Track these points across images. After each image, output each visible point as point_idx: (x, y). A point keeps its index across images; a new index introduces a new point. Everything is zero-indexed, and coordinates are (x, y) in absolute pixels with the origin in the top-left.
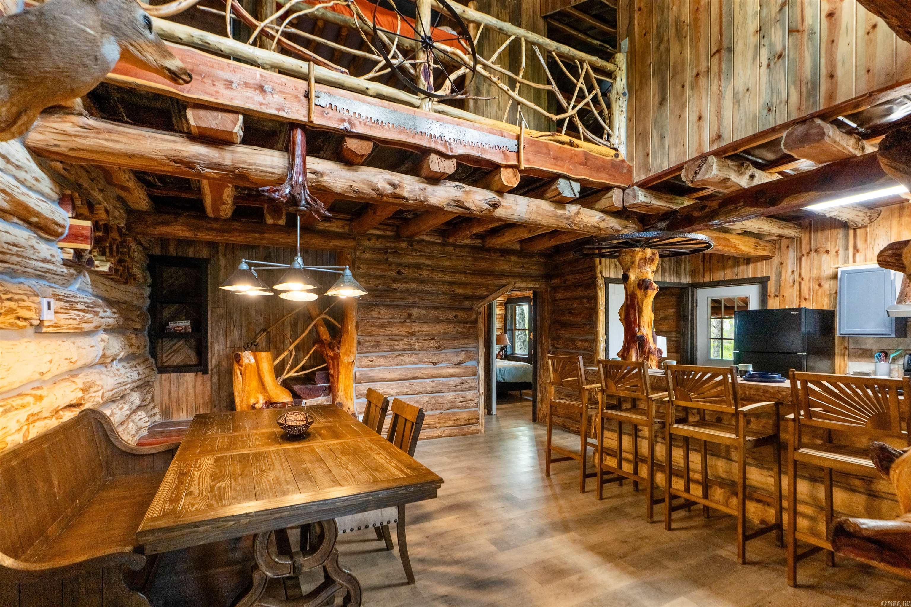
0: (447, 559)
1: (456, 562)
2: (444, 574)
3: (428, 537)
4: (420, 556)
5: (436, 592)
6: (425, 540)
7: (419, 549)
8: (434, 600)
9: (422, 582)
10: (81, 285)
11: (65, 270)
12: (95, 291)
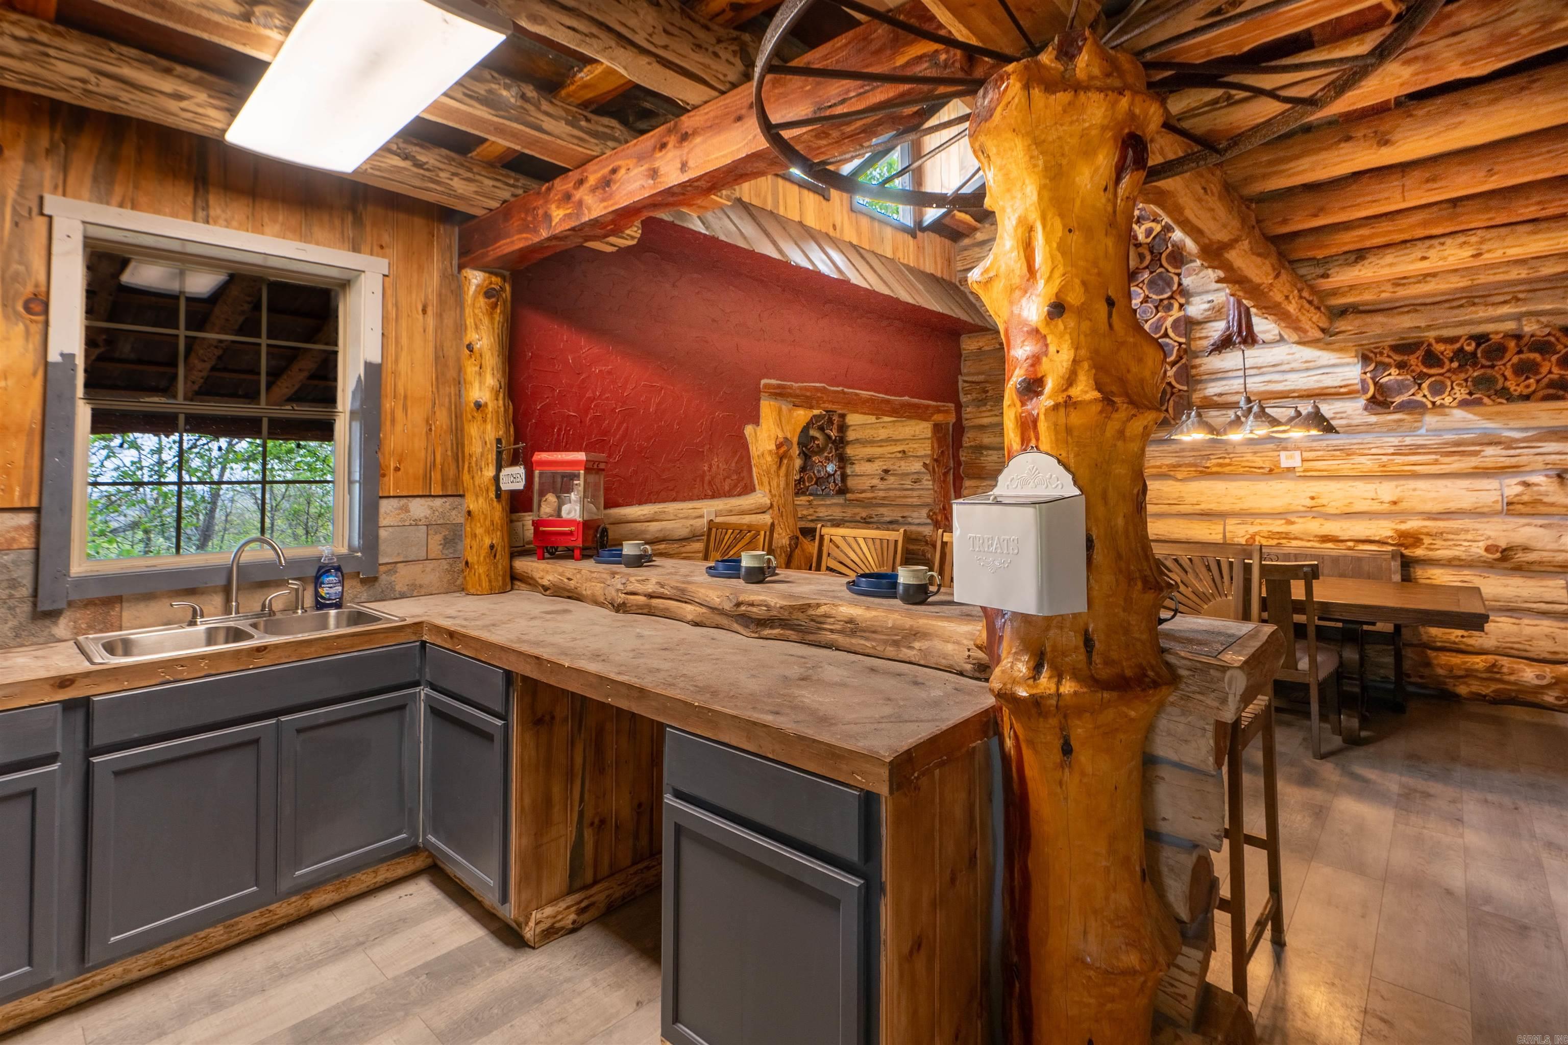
10: (1434, 426)
11: (1373, 419)
12: (1512, 424)
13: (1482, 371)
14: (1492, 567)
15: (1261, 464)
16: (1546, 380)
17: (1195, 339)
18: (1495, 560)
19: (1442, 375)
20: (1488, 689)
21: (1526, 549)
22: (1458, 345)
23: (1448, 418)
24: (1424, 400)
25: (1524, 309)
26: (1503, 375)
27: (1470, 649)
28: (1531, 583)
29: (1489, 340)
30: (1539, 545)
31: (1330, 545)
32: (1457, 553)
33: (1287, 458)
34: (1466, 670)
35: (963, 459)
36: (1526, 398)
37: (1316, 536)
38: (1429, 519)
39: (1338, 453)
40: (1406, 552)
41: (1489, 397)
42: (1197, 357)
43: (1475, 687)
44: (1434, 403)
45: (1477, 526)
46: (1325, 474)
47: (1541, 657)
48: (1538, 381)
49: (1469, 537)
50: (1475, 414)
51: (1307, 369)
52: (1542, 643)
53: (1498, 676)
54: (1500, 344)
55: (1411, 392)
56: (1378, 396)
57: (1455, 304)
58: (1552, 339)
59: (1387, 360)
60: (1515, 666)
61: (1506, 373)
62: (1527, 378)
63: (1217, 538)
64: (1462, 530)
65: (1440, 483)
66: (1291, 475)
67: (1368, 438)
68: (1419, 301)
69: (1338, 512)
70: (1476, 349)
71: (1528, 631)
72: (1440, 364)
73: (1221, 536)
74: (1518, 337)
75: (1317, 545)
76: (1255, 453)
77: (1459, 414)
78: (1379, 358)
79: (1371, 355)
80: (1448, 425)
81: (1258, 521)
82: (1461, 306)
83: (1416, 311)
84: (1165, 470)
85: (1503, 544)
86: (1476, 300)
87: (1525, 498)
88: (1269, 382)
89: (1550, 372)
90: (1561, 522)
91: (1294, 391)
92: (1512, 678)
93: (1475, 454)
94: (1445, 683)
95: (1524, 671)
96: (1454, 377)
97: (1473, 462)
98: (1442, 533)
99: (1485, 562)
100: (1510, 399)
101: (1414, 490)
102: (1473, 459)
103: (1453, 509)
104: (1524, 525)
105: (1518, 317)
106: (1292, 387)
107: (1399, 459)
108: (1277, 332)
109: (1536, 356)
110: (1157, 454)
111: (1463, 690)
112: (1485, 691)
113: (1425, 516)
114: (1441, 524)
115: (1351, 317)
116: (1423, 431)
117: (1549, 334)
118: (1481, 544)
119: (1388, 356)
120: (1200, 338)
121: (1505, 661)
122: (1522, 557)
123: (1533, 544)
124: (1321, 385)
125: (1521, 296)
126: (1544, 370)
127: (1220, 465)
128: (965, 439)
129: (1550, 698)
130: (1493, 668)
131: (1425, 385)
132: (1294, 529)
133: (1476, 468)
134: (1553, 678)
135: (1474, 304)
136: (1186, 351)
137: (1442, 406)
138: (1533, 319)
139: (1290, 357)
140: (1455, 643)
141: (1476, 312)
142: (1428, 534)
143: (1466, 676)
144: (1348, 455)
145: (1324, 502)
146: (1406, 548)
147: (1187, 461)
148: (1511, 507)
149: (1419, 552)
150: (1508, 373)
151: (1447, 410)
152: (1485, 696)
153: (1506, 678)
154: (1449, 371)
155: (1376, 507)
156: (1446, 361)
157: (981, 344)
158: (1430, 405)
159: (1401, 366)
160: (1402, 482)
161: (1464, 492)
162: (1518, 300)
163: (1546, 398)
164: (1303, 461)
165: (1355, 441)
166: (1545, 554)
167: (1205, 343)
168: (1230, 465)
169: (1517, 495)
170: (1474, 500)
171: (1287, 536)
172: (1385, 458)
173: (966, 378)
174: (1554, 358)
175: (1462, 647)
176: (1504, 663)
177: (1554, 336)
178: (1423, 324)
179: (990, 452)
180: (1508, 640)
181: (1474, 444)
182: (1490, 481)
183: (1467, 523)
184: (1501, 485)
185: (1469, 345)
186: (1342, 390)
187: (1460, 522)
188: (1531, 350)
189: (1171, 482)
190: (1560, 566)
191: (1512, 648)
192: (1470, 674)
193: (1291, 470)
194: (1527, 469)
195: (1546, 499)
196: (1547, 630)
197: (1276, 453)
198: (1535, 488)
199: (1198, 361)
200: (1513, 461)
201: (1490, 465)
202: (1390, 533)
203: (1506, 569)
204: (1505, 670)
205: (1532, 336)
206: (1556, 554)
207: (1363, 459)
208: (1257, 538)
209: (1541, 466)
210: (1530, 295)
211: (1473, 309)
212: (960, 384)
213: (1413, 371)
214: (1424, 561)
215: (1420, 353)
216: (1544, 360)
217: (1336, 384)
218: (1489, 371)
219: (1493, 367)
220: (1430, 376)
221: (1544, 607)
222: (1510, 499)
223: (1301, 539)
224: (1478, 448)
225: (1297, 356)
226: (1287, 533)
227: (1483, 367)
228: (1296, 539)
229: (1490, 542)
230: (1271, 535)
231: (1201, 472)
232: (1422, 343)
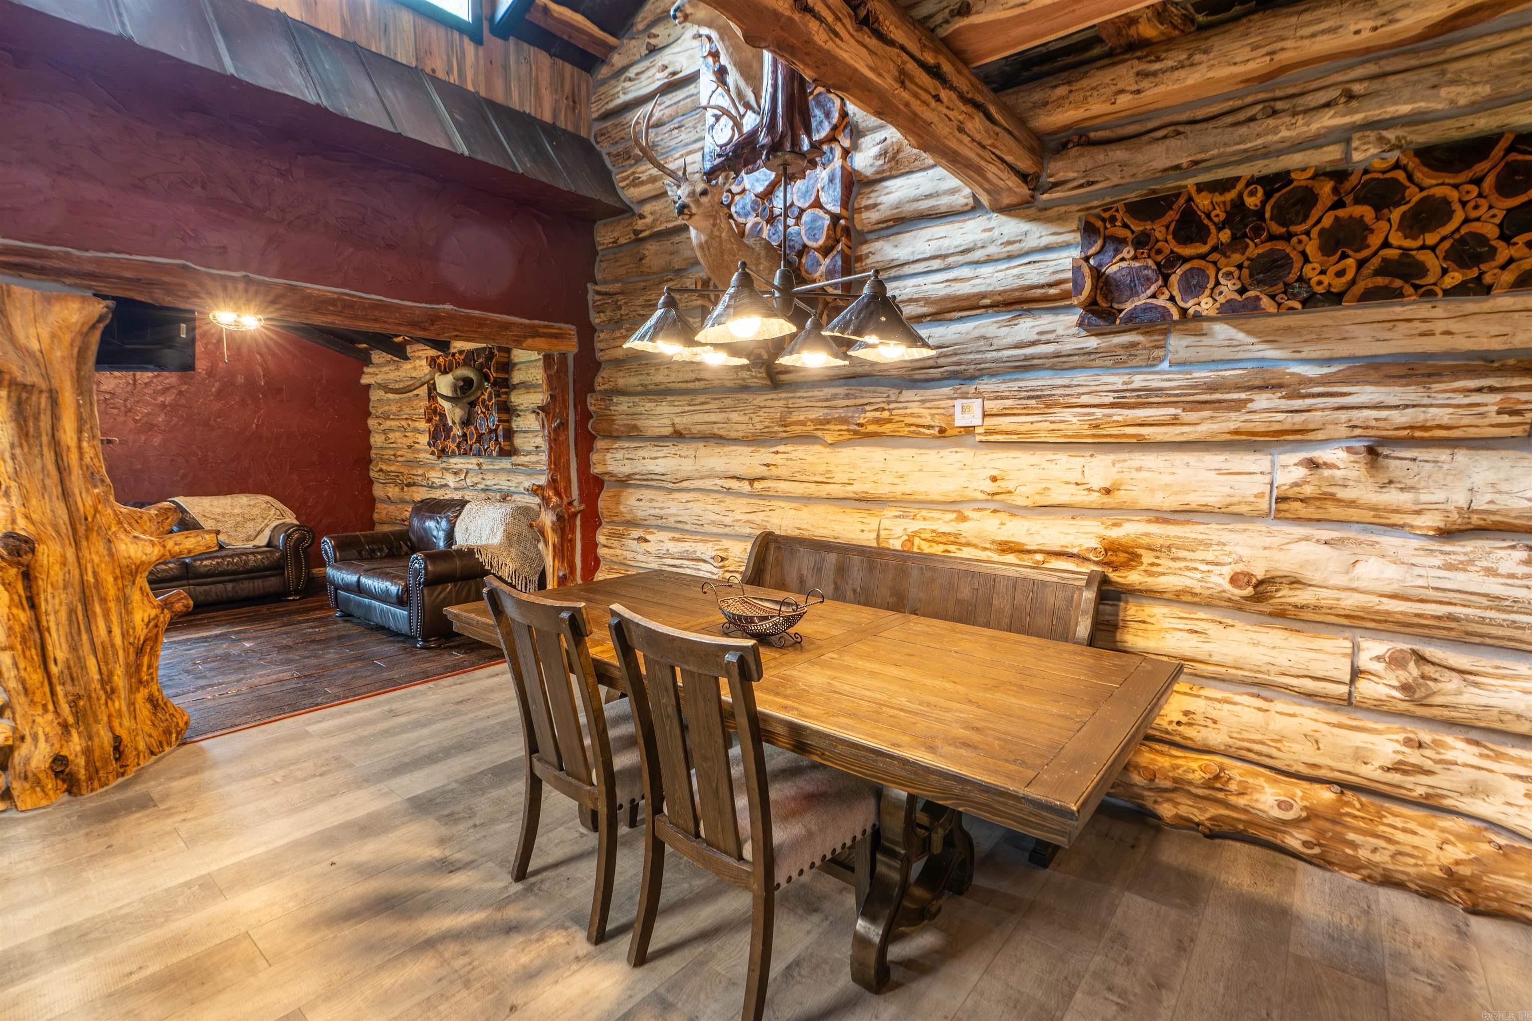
0: (453, 948)
1: (430, 944)
2: (458, 909)
3: (513, 1008)
4: (518, 939)
5: (470, 873)
6: (518, 997)
7: (524, 959)
8: (473, 861)
9: (501, 884)
10: (1183, 354)
11: (1093, 343)
12: (1308, 352)
13: (1268, 246)
14: (1240, 609)
15: (927, 421)
16: (1376, 262)
17: (859, 210)
18: (1246, 598)
19: (1203, 257)
20: (1203, 814)
21: (1296, 582)
22: (1232, 195)
23: (1206, 341)
24: (1169, 305)
25: (1358, 117)
26: (1304, 254)
27: (1189, 743)
28: (1296, 641)
29: (1291, 182)
30: (1317, 578)
31: (1011, 558)
32: (1189, 583)
33: (963, 409)
34: (1175, 780)
35: (592, 408)
36: (1335, 298)
37: (993, 542)
38: (1158, 520)
39: (1033, 402)
40: (1113, 576)
41: (1273, 297)
42: (866, 242)
43: (1187, 809)
44: (1184, 312)
45: (1226, 537)
46: (1014, 438)
47: (1292, 770)
48: (1361, 264)
49: (1210, 556)
50: (1249, 333)
51: (1010, 257)
52: (1296, 747)
53: (1221, 795)
54: (1306, 188)
55: (1149, 292)
56: (1100, 300)
57: (1242, 116)
58: (1400, 175)
59: (1122, 233)
60: (1250, 780)
61: (1308, 250)
62: (1344, 256)
63: (868, 539)
64: (1201, 543)
65: (1180, 458)
66: (969, 439)
67: (1080, 377)
68: (1184, 117)
69: (1029, 503)
70: (1264, 203)
71: (1279, 724)
72: (1202, 235)
73: (874, 535)
74: (1339, 175)
75: (995, 557)
76: (923, 401)
77: (1223, 331)
78: (1111, 230)
79: (1099, 224)
80: (1204, 354)
81: (924, 513)
82: (1252, 119)
83: (1179, 133)
84: (810, 427)
85: (1259, 573)
86: (1279, 105)
87: (1308, 490)
88: (955, 280)
89: (1386, 244)
90: (1362, 537)
91: (984, 295)
92: (1242, 801)
93: (1238, 406)
94: (1142, 797)
95: (1260, 790)
96: (1222, 261)
97: (1233, 421)
98: (1169, 547)
99: (1230, 600)
100: (1310, 302)
101: (1139, 469)
102: (1233, 415)
103: (1193, 506)
104: (1300, 540)
105: (1344, 136)
106: (982, 289)
107: (1120, 414)
108: (967, 191)
109: (1366, 212)
110: (804, 403)
111: (1166, 811)
112: (1199, 816)
113: (1152, 516)
114: (1173, 531)
115: (1074, 152)
116: (1165, 365)
117: (1397, 166)
118: (1227, 571)
119: (1125, 226)
120: (867, 208)
121: (1236, 770)
122: (1288, 596)
123: (1308, 574)
124: (1021, 282)
125: (1357, 88)
126: (1375, 241)
127: (877, 421)
128: (598, 379)
129: (1294, 840)
130: (1216, 781)
131: (1174, 279)
132: (967, 529)
133: (1236, 432)
134: (1305, 808)
135: (1274, 113)
136: (847, 231)
137: (1198, 317)
138: (1372, 135)
139: (986, 235)
140: (1167, 732)
141: (1275, 130)
142: (1150, 548)
143: (1174, 790)
144: (1048, 406)
145: (1010, 486)
146: (1116, 569)
147: (836, 414)
148: (1283, 506)
149: (1133, 577)
150: (1312, 248)
151: (1205, 325)
152: (1198, 824)
153: (1233, 799)
154: (1214, 249)
155: (1081, 497)
156: (1213, 229)
157: (616, 234)
158: (1176, 316)
159: (1142, 242)
160: (1125, 456)
161: (1213, 475)
162: (1350, 96)
163: (1370, 296)
164: (985, 415)
165: (1060, 382)
166: (1324, 593)
167: (873, 216)
168: (890, 421)
169: (1296, 485)
170: (1227, 490)
171: (955, 540)
172: (1099, 412)
173: (598, 288)
174: (1396, 215)
175: (1177, 739)
176: (1234, 773)
177: (1405, 168)
178: (1184, 161)
179: (622, 399)
180: (1245, 735)
181: (1238, 388)
182: (1257, 456)
183: (1213, 531)
184: (1273, 463)
185: (1252, 194)
186: (1053, 291)
187: (1201, 528)
188: (1357, 201)
189: (818, 448)
190: (1347, 616)
191: (1249, 750)
192: (1180, 786)
193: (969, 430)
194: (1320, 436)
195: (1341, 493)
196: (1309, 726)
197: (950, 403)
198: (1326, 473)
199: (865, 249)
200: (1299, 418)
201: (1261, 428)
202: (1094, 543)
203: (1261, 613)
204: (1233, 786)
205: (1366, 172)
206: (1343, 595)
207: (1067, 414)
208: (917, 541)
209: (1343, 431)
210: (1376, 85)
211: (1271, 122)
212: (591, 297)
213: (1159, 252)
214: (1140, 591)
215: (1172, 215)
216: (1378, 219)
217: (1043, 280)
218: (1280, 245)
219: (1288, 237)
220: (1185, 260)
221: (1310, 685)
222: (1284, 491)
223: (975, 546)
224: (1243, 396)
225: (996, 233)
226: (957, 535)
227: (1272, 238)
228: (968, 545)
229: (1239, 568)
230: (937, 537)
231: (856, 433)
232: (1178, 195)
